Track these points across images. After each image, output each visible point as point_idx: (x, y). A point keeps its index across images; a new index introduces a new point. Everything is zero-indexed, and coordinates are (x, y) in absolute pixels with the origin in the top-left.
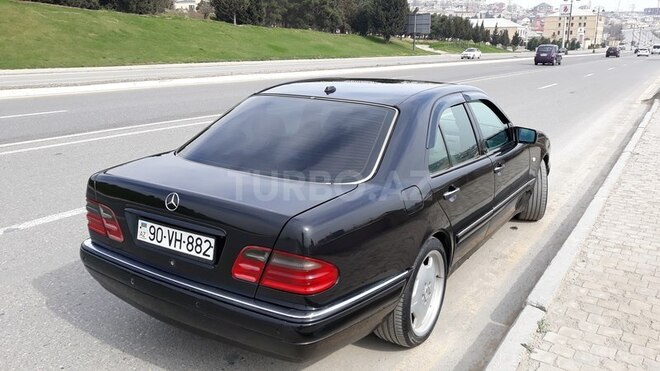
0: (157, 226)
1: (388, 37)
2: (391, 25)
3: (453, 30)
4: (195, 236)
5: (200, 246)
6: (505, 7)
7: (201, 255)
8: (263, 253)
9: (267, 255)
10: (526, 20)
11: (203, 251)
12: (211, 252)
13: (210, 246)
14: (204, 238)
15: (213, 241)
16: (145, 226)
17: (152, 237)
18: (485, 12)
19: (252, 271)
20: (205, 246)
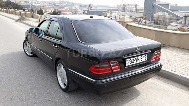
0: (132, 59)
7: (144, 60)
9: (157, 52)
12: (146, 58)
14: (144, 56)
16: (128, 60)
19: (155, 58)
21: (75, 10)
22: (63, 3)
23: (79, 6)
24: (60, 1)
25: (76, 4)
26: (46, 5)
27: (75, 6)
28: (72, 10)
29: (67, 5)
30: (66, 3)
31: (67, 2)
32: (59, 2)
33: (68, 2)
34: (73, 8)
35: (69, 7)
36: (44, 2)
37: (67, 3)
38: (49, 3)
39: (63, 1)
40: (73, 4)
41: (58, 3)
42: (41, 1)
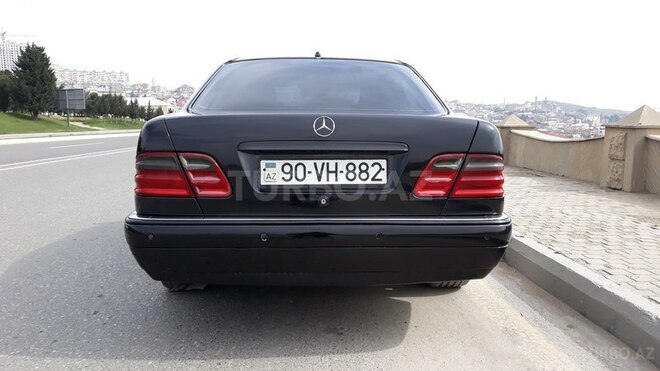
0: (294, 163)
1: (36, 114)
2: (38, 100)
3: (108, 106)
4: (357, 162)
5: (366, 171)
6: (149, 87)
7: (369, 182)
8: (453, 161)
9: (461, 161)
10: (171, 100)
11: (371, 176)
12: (383, 176)
13: (381, 169)
14: (370, 162)
15: (383, 163)
17: (288, 177)
18: (130, 92)
19: (441, 183)
20: (373, 171)
21: (586, 134)
22: (545, 110)
23: (606, 117)
24: (536, 103)
25: (593, 111)
26: (486, 116)
27: (587, 118)
28: (575, 132)
29: (558, 116)
30: (555, 108)
31: (559, 104)
32: (529, 105)
33: (564, 106)
34: (580, 124)
35: (565, 121)
36: (478, 106)
37: (558, 108)
38: (496, 110)
39: (545, 102)
40: (582, 112)
41: (527, 110)
42: (471, 104)
